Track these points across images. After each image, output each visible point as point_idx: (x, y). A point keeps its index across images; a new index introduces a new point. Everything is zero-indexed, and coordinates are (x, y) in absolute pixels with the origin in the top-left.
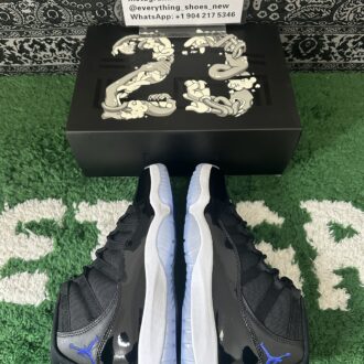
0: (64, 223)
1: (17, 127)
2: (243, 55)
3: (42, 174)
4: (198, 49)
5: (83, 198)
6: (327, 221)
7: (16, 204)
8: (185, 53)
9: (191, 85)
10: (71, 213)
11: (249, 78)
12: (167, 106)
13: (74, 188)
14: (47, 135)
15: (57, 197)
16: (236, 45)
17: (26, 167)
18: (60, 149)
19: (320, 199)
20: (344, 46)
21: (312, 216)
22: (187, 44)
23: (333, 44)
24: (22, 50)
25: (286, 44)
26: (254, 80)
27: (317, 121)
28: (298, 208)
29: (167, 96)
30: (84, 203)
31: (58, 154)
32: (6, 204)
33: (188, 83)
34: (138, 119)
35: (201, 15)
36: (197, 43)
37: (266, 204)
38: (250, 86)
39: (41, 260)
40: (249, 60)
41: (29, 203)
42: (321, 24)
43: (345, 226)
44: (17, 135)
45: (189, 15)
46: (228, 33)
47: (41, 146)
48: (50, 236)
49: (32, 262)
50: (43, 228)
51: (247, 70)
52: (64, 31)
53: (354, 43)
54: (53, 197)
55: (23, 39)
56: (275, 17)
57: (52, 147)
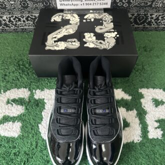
0: (29, 99)
1: (7, 56)
2: (111, 22)
3: (19, 77)
4: (90, 19)
5: (38, 88)
6: (151, 98)
7: (6, 91)
8: (84, 21)
9: (87, 35)
10: (32, 95)
11: (114, 32)
12: (76, 44)
13: (34, 83)
14: (22, 60)
15: (26, 88)
16: (108, 18)
17: (11, 74)
18: (27, 66)
19: (148, 88)
20: (158, 19)
21: (144, 96)
22: (85, 17)
23: (152, 18)
24: (10, 21)
25: (131, 18)
26: (116, 33)
27: (146, 53)
28: (138, 92)
29: (76, 40)
30: (38, 90)
31: (26, 68)
32: (2, 91)
33: (86, 34)
34: (62, 50)
35: (92, 4)
36: (90, 17)
37: (123, 90)
38: (114, 36)
39: (18, 117)
40: (114, 24)
41: (13, 90)
42: (147, 9)
43: (160, 100)
44: (7, 59)
45: (86, 4)
46: (105, 12)
47: (19, 65)
48: (22, 105)
49: (14, 117)
50: (19, 102)
51: (113, 29)
52: (29, 12)
53: (162, 17)
54: (24, 87)
55: (10, 16)
56: (126, 5)
57: (23, 65)
